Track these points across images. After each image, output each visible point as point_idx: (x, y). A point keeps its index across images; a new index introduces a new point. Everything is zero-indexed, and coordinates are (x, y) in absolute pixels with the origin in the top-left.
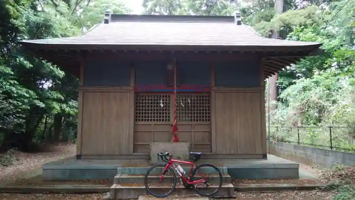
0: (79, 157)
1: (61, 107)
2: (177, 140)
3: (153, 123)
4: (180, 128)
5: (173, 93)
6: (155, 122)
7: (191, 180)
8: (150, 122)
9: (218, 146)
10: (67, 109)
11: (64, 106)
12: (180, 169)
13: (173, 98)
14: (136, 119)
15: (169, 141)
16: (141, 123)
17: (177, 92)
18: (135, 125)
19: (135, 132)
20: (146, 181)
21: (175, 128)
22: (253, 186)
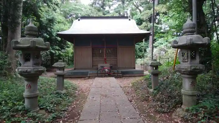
0: (75, 69)
1: (59, 52)
2: (106, 63)
3: (98, 58)
4: (107, 59)
5: (104, 48)
6: (99, 58)
7: (110, 73)
8: (97, 58)
9: (119, 65)
10: (61, 53)
11: (60, 52)
12: (107, 70)
13: (105, 49)
14: (93, 57)
15: (104, 63)
16: (94, 58)
17: (106, 48)
18: (92, 59)
19: (93, 61)
20: (97, 74)
21: (105, 59)
22: (128, 75)
